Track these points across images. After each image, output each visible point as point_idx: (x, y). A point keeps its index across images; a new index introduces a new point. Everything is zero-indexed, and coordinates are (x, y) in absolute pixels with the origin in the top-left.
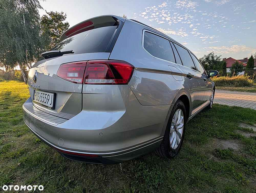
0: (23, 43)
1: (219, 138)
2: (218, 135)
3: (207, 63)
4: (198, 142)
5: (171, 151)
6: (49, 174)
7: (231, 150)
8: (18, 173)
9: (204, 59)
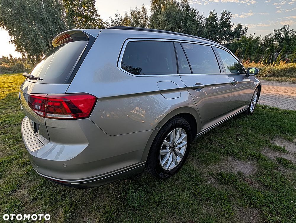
0: (44, 30)
1: (234, 158)
2: (235, 153)
3: (277, 41)
4: (205, 161)
5: (161, 173)
6: (48, 184)
7: (240, 174)
8: (24, 181)
9: (273, 35)
